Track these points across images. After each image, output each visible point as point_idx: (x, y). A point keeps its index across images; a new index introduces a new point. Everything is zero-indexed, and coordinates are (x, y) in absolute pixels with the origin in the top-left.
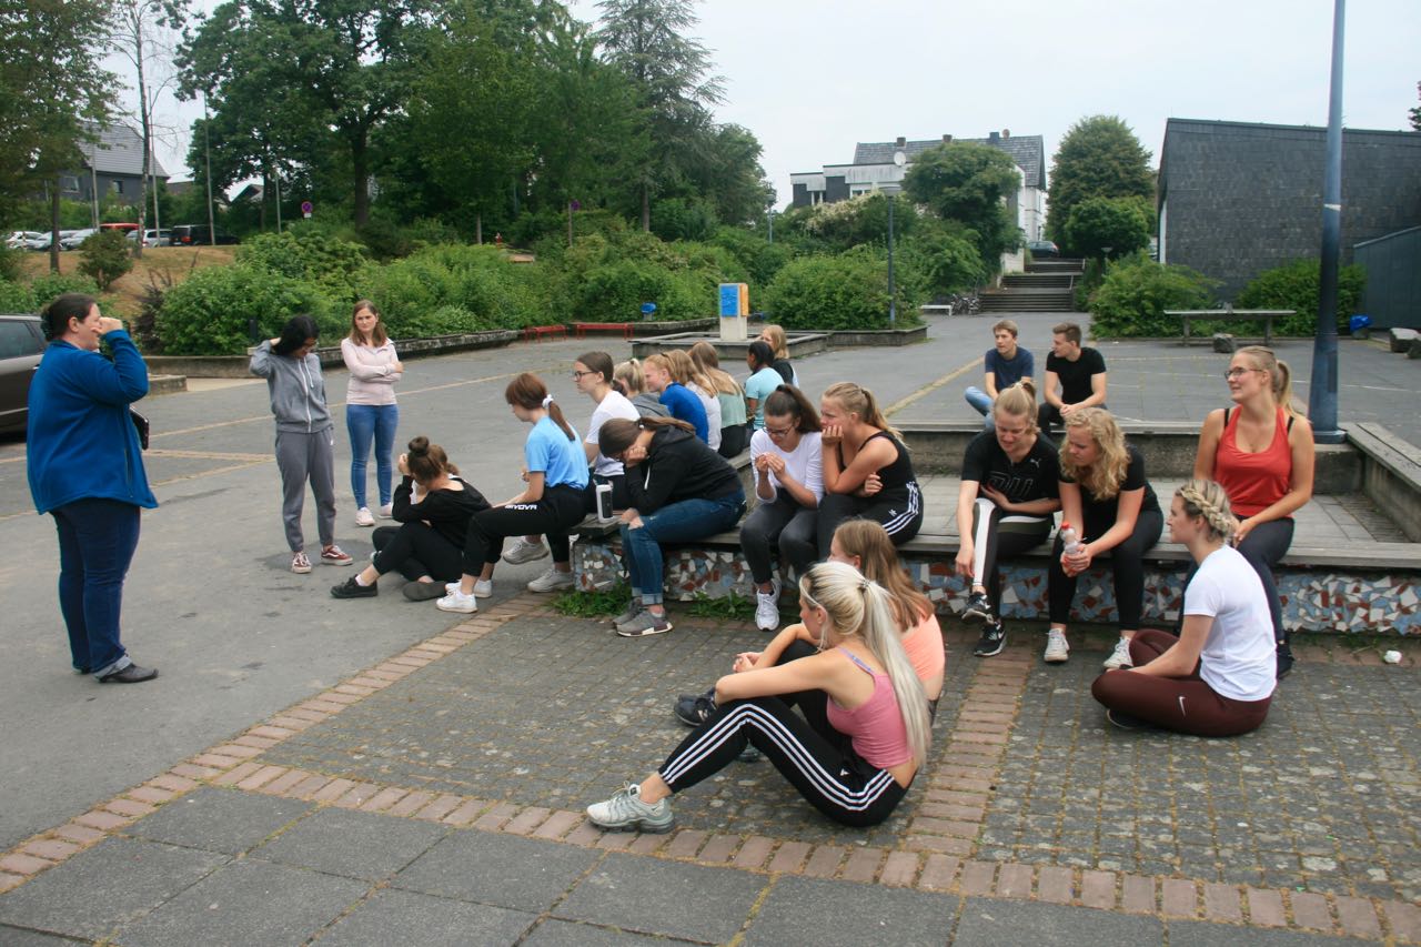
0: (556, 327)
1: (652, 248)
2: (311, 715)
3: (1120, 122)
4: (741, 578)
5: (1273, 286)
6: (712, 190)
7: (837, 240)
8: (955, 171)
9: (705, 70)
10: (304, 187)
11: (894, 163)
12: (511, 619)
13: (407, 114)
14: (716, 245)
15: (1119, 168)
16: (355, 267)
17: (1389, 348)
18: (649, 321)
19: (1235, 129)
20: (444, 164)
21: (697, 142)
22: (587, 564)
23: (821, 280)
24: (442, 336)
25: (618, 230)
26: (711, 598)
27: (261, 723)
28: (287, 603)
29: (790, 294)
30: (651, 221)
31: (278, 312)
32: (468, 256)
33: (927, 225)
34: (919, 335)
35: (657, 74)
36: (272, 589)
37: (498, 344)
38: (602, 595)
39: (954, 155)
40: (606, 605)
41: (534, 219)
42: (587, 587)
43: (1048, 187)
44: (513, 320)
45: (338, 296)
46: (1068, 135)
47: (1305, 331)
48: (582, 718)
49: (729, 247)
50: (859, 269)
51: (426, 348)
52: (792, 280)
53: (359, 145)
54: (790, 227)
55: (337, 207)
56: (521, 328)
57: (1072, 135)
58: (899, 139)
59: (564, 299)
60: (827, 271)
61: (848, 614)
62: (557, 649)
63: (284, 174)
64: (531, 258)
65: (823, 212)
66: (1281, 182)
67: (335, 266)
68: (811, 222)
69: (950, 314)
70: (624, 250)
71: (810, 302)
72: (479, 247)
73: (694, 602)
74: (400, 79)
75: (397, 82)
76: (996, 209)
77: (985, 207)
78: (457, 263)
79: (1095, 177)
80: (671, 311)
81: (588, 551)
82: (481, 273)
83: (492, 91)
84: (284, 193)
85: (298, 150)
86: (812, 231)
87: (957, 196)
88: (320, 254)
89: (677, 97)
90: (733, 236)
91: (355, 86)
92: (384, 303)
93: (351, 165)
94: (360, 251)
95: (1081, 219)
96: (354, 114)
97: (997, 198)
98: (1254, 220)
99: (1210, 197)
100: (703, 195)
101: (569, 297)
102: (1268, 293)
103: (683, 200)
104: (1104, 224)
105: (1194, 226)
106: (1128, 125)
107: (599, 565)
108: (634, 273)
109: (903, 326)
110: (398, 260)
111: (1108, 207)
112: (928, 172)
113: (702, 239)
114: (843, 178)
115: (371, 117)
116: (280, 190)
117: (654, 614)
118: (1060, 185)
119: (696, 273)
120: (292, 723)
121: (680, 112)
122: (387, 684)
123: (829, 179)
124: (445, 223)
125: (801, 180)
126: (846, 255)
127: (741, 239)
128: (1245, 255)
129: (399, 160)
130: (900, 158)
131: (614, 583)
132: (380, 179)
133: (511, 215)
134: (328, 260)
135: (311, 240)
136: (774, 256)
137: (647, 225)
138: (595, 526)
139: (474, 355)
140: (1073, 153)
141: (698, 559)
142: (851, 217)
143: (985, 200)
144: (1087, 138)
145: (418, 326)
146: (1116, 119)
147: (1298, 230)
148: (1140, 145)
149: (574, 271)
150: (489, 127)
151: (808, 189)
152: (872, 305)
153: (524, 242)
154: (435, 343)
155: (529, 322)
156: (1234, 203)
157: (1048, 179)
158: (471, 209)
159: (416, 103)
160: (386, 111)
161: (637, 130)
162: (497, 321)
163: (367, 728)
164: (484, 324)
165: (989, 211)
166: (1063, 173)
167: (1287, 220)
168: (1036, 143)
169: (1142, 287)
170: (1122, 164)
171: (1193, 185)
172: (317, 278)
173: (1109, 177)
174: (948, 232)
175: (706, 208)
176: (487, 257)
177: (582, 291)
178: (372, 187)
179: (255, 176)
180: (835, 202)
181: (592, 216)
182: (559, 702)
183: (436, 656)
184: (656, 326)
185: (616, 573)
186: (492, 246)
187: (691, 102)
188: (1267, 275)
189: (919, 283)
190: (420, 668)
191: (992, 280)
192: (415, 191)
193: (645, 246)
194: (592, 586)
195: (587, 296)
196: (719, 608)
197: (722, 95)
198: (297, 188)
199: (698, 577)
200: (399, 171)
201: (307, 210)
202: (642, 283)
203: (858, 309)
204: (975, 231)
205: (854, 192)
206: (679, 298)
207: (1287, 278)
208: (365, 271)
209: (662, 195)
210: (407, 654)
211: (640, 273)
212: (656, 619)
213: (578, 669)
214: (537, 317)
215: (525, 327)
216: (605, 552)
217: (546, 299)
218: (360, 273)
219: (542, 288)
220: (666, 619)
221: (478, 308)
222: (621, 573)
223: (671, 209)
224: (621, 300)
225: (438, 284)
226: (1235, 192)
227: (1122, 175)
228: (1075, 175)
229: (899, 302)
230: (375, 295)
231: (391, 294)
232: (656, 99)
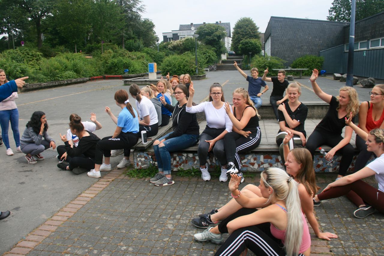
0: (100, 76)
1: (126, 54)
2: (43, 233)
3: (251, 19)
4: (196, 162)
5: (300, 62)
6: (142, 37)
7: (177, 51)
8: (209, 32)
9: (139, 3)
10: (21, 37)
11: (191, 30)
12: (113, 181)
13: (52, 15)
14: (144, 53)
15: (251, 31)
16: (39, 60)
17: (333, 79)
18: (126, 74)
19: (289, 20)
20: (64, 29)
21: (138, 23)
22: (138, 159)
23: (177, 62)
24: (66, 80)
25: (116, 48)
26: (185, 169)
27: (23, 239)
28: (27, 177)
29: (168, 66)
30: (125, 46)
31: (16, 74)
32: (73, 56)
33: (202, 47)
34: (204, 77)
35: (126, 4)
36: (21, 172)
37: (83, 82)
38: (144, 170)
39: (209, 27)
40: (146, 173)
41: (91, 46)
42: (139, 167)
43: (232, 37)
44: (87, 75)
45: (35, 69)
46: (237, 22)
47: (309, 74)
48: (155, 227)
49: (148, 53)
50: (187, 59)
51: (62, 83)
52: (168, 62)
53: (38, 24)
54: (163, 48)
55: (32, 43)
56: (90, 77)
57: (238, 22)
58: (191, 23)
59: (102, 68)
60: (178, 59)
61: (283, 192)
62: (134, 193)
63: (15, 33)
64: (91, 57)
65: (173, 43)
66: (301, 34)
67: (33, 59)
68: (169, 46)
69: (209, 71)
70: (118, 54)
71: (173, 68)
72: (76, 54)
73: (179, 171)
74: (50, 4)
75: (49, 5)
76: (220, 42)
77: (217, 42)
78: (70, 58)
79: (244, 34)
80: (133, 71)
81: (139, 155)
82: (77, 61)
83: (78, 7)
84: (15, 39)
85: (19, 26)
86: (170, 49)
87: (210, 39)
88: (28, 56)
89: (131, 10)
90: (148, 50)
91: (36, 6)
92: (49, 70)
93: (36, 30)
94: (40, 55)
95: (243, 45)
96: (36, 15)
97: (220, 39)
98: (294, 44)
99: (283, 38)
100: (139, 39)
101: (103, 68)
102: (299, 64)
103: (133, 40)
104: (249, 46)
105: (278, 46)
106: (253, 20)
107: (143, 159)
108: (122, 61)
109: (200, 74)
110: (52, 58)
111: (250, 41)
112: (201, 32)
113: (139, 51)
114: (177, 34)
115: (41, 16)
116: (14, 38)
117: (168, 178)
118: (235, 36)
119: (139, 60)
120: (35, 238)
121: (132, 15)
122: (72, 214)
123: (173, 34)
124: (65, 47)
125: (165, 35)
126: (183, 55)
127: (151, 51)
128: (292, 54)
129: (50, 29)
130: (193, 28)
131: (149, 165)
132: (45, 34)
133: (84, 45)
134: (31, 58)
135: (25, 51)
136: (160, 55)
137: (124, 47)
138: (141, 146)
139: (76, 85)
140: (238, 27)
141: (180, 156)
142: (181, 45)
143: (217, 40)
144: (242, 23)
145: (59, 77)
146: (250, 18)
147: (306, 47)
148: (256, 25)
149: (104, 60)
150: (78, 18)
151: (167, 37)
152: (191, 69)
153: (89, 52)
154: (65, 82)
155: (92, 76)
156: (289, 40)
157: (232, 34)
158: (74, 42)
159: (55, 11)
160: (46, 14)
161: (121, 20)
162: (83, 75)
163: (68, 239)
164: (79, 76)
165: (218, 43)
166: (236, 33)
167: (303, 44)
168: (228, 25)
169: (266, 63)
170: (251, 30)
171: (278, 35)
172: (28, 63)
173: (248, 34)
174: (207, 48)
175: (140, 42)
176: (79, 57)
177: (107, 66)
178: (43, 37)
179: (5, 33)
180: (176, 40)
181: (108, 45)
182: (143, 219)
183: (89, 199)
184: (129, 76)
185: (150, 162)
186: (80, 53)
187: (136, 12)
188: (299, 59)
189: (204, 62)
190: (83, 205)
191: (219, 61)
192: (56, 38)
193: (124, 53)
194: (141, 167)
195: (108, 68)
196: (188, 173)
197: (145, 10)
198: (19, 37)
199: (180, 162)
200: (50, 32)
201: (23, 44)
202: (124, 64)
203: (188, 70)
204: (215, 48)
205: (180, 38)
206: (135, 68)
207: (304, 60)
208: (42, 61)
209: (128, 39)
210: (77, 199)
211: (124, 61)
212: (168, 180)
213: (144, 202)
214: (94, 74)
215: (91, 77)
216: (145, 155)
217: (97, 69)
218: (41, 62)
219: (95, 65)
220: (172, 179)
221: (77, 71)
222: (151, 162)
223: (130, 43)
224: (118, 69)
225: (65, 65)
226: (289, 37)
227: (251, 33)
228: (239, 33)
229: (198, 68)
230: (46, 68)
231: (51, 68)
232: (126, 11)
